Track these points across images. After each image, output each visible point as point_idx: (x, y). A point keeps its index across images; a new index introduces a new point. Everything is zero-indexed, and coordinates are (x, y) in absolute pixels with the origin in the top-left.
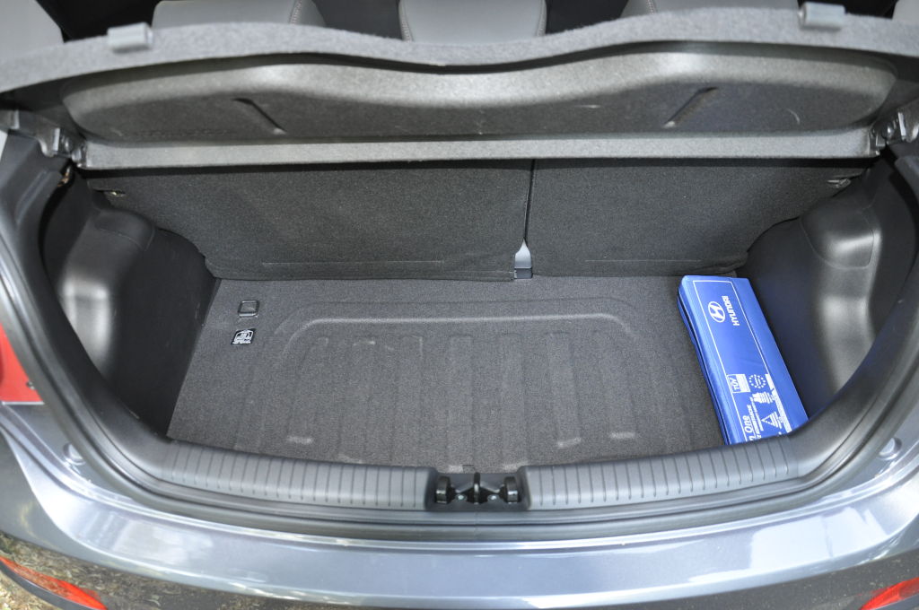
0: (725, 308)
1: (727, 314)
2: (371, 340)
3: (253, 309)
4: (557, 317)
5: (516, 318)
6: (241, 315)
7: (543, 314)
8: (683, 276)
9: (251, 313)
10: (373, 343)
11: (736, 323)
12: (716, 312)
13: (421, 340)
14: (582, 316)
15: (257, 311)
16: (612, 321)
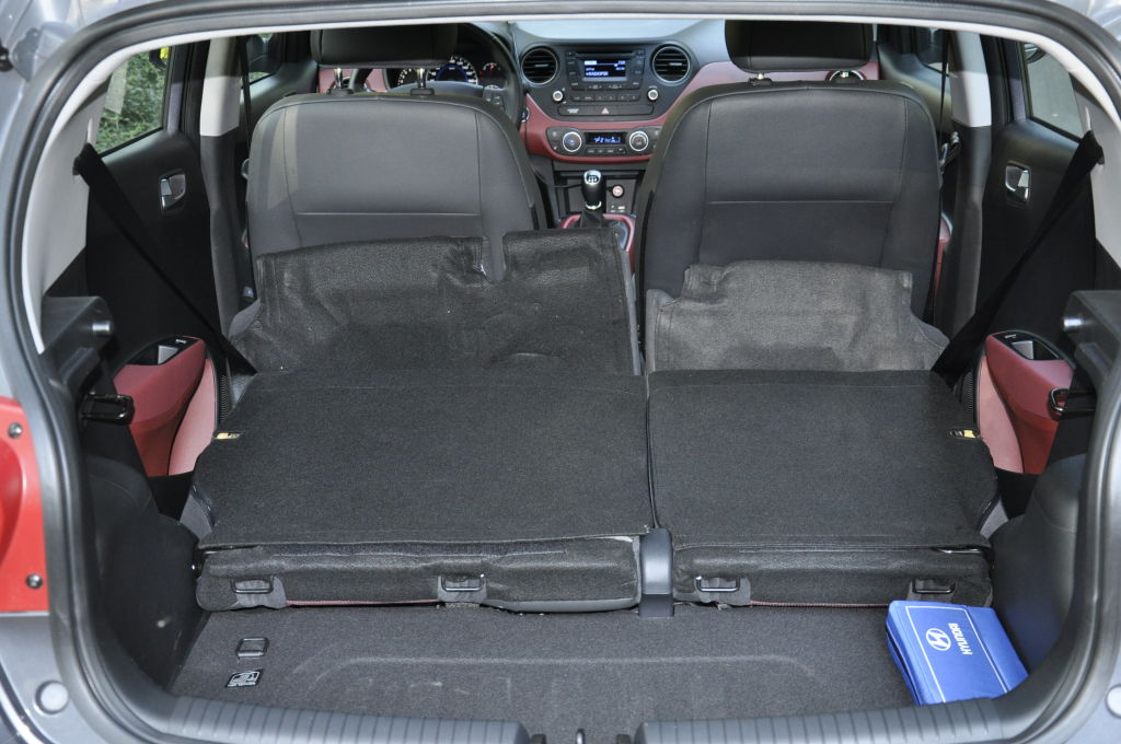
0: (952, 636)
1: (954, 642)
2: (435, 680)
3: (260, 648)
4: (708, 659)
5: (647, 660)
6: (240, 655)
7: (688, 655)
8: (891, 601)
9: (257, 651)
10: (439, 684)
11: (967, 652)
12: (938, 640)
13: (509, 681)
14: (743, 658)
15: (265, 650)
16: (790, 664)
